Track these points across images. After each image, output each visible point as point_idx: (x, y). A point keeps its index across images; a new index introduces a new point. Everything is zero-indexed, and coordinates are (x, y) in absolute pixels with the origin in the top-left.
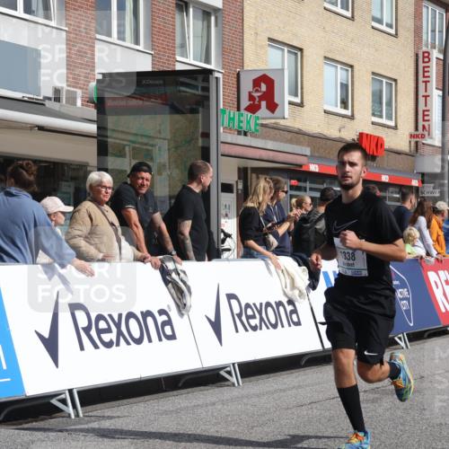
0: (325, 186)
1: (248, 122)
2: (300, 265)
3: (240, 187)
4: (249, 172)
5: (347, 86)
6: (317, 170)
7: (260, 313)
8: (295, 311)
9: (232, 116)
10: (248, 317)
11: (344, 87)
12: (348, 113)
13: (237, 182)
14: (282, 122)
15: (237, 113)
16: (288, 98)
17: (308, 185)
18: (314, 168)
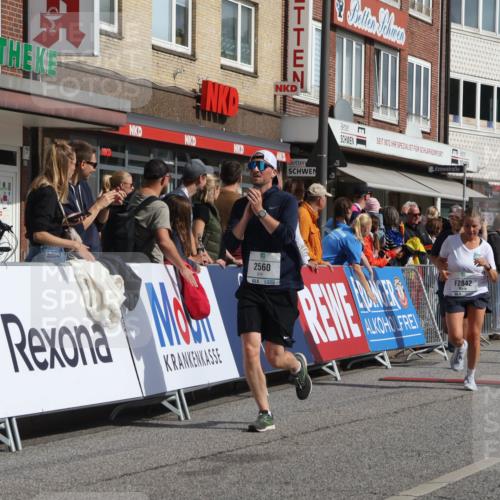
0: (152, 157)
1: (40, 59)
2: (112, 273)
3: (27, 156)
4: (40, 134)
5: (185, 10)
6: (140, 135)
7: (52, 342)
8: (103, 341)
9: (15, 49)
10: (34, 350)
11: (182, 11)
12: (187, 50)
13: (21, 148)
14: (89, 60)
15: (22, 45)
16: (99, 25)
17: (127, 156)
18: (135, 131)
